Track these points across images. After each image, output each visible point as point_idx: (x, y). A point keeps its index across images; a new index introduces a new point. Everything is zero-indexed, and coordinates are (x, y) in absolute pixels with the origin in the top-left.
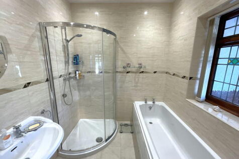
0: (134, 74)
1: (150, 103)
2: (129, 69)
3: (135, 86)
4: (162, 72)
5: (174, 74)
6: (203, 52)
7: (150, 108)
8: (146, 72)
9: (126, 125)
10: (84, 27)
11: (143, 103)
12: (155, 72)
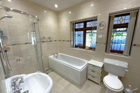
0: (46, 43)
1: (56, 55)
2: (44, 40)
3: (48, 49)
4: (58, 40)
5: (64, 41)
6: (72, 32)
7: (56, 57)
8: (52, 41)
9: (47, 70)
10: (22, 13)
11: (53, 56)
12: (55, 41)
